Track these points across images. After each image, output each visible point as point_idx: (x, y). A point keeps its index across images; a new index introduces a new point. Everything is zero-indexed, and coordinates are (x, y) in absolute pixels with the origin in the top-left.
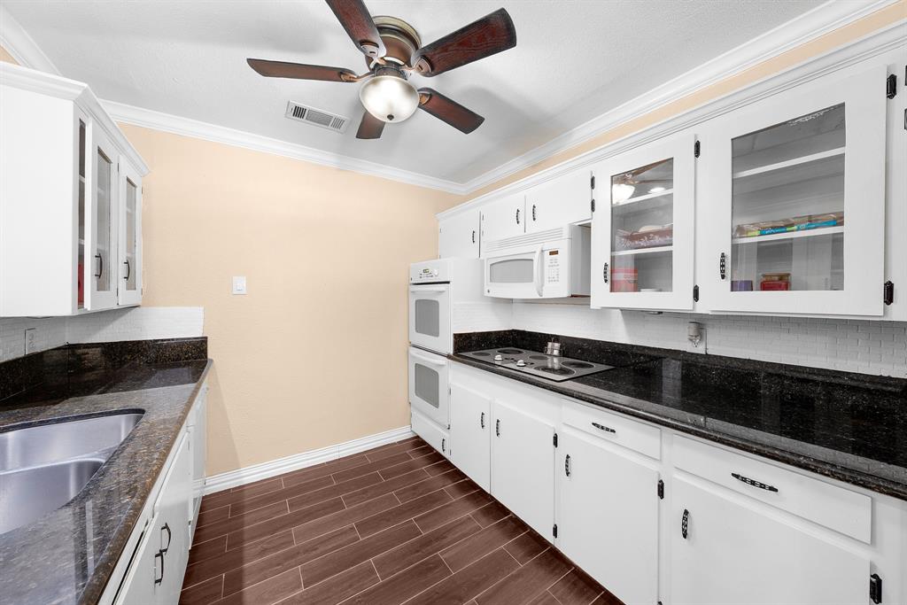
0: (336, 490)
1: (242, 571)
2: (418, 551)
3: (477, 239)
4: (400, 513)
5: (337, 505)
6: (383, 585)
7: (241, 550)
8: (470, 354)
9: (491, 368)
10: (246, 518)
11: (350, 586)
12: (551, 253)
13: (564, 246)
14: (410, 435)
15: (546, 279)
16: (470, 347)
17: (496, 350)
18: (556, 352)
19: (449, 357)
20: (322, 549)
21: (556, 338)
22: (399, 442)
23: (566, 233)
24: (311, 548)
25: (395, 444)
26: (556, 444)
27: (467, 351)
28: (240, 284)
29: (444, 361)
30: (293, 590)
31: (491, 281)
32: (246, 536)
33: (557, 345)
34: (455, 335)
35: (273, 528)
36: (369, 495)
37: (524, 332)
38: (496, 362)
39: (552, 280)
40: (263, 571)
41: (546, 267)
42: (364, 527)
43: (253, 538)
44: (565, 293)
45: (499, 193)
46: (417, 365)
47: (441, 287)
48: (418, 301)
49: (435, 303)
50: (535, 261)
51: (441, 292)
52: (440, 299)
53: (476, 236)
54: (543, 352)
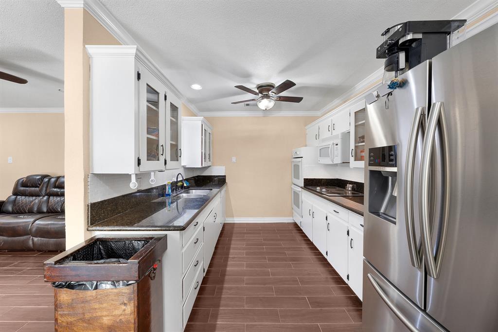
3: (317, 138)
7: (232, 235)
8: (310, 187)
9: (320, 194)
12: (336, 145)
13: (339, 141)
14: (292, 221)
15: (335, 156)
16: (311, 184)
17: (324, 187)
18: (350, 189)
19: (301, 187)
21: (351, 183)
23: (340, 136)
24: (249, 240)
26: (327, 219)
27: (310, 186)
28: (234, 159)
29: (300, 189)
31: (320, 156)
33: (351, 185)
34: (304, 179)
37: (341, 179)
38: (323, 193)
39: (337, 155)
41: (335, 151)
45: (325, 118)
46: (294, 192)
47: (300, 159)
48: (294, 165)
49: (298, 166)
50: (330, 148)
51: (300, 161)
52: (300, 164)
53: (317, 137)
54: (344, 188)
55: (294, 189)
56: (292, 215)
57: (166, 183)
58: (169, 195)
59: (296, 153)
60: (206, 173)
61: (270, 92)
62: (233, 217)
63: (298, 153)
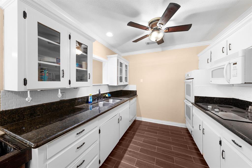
0: (157, 130)
1: (135, 133)
2: (169, 153)
4: (169, 143)
5: (156, 133)
6: (156, 152)
7: (137, 130)
10: (140, 126)
11: (150, 148)
12: (234, 64)
14: (185, 127)
15: (232, 76)
19: (192, 103)
20: (148, 138)
22: (181, 127)
23: (241, 54)
24: (147, 137)
25: (179, 127)
26: (220, 144)
28: (142, 81)
30: (141, 141)
31: (212, 77)
32: (138, 129)
34: (195, 97)
35: (143, 130)
36: (164, 135)
39: (235, 76)
40: (138, 135)
41: (232, 71)
42: (159, 140)
43: (139, 130)
44: (240, 82)
46: (186, 105)
47: (191, 80)
48: (187, 85)
49: (190, 85)
50: (225, 69)
51: (191, 82)
52: (191, 84)
53: (209, 60)
54: (245, 109)
55: (186, 104)
56: (184, 122)
57: (89, 95)
58: (90, 102)
59: (188, 75)
60: (126, 89)
61: (158, 25)
62: (141, 117)
63: (189, 75)
